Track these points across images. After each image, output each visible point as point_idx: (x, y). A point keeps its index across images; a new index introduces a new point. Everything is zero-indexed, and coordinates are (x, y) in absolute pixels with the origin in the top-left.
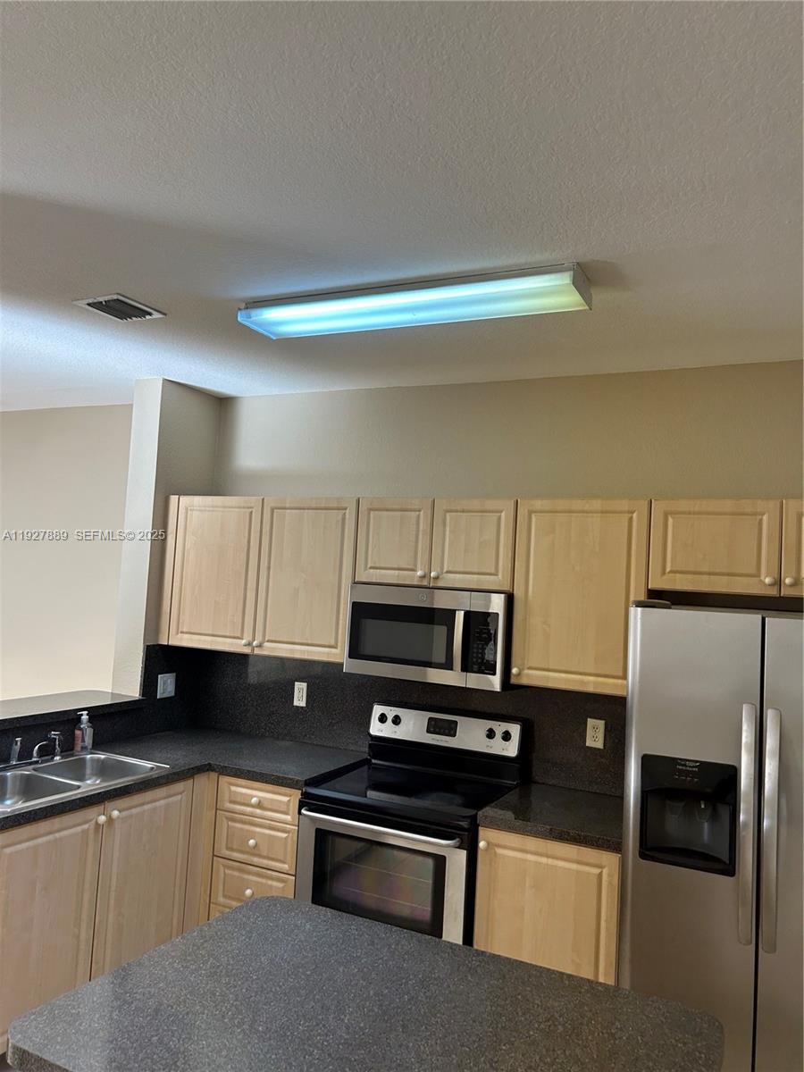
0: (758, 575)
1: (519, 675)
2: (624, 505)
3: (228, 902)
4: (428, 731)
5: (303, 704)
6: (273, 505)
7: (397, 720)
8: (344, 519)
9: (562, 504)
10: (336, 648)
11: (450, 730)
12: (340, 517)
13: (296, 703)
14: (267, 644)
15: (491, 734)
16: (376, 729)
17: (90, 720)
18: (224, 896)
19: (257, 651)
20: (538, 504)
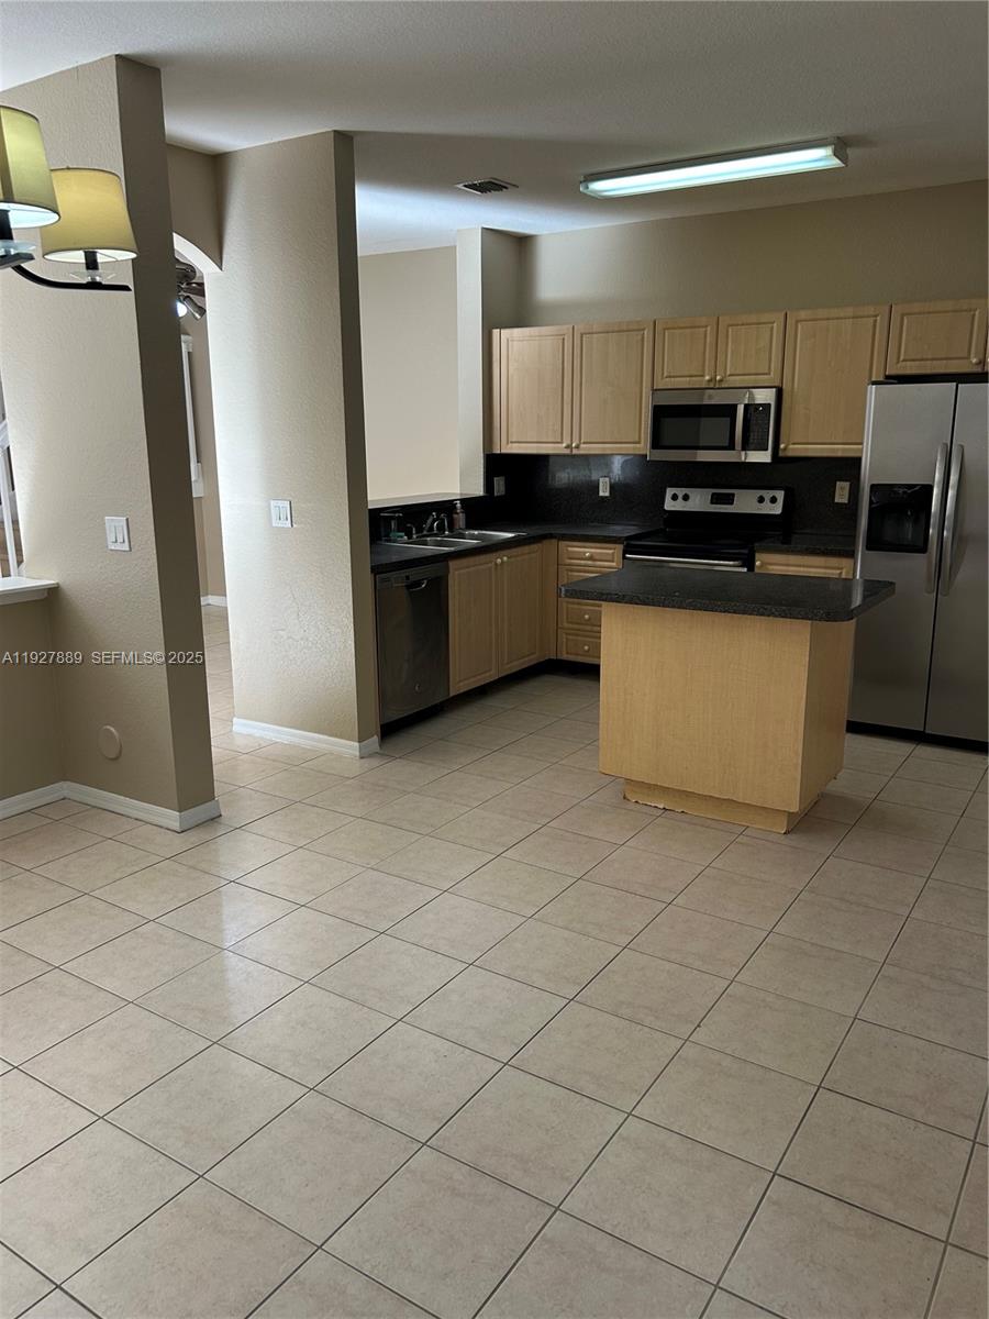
0: (968, 358)
1: (785, 449)
2: (871, 310)
3: (571, 626)
4: (712, 503)
5: (607, 494)
6: (583, 331)
7: (686, 498)
8: (643, 338)
9: (822, 313)
10: (639, 443)
11: (729, 499)
12: (640, 337)
13: (601, 494)
14: (582, 446)
15: (761, 500)
16: (669, 505)
17: (462, 508)
18: (568, 622)
19: (575, 452)
20: (803, 314)
